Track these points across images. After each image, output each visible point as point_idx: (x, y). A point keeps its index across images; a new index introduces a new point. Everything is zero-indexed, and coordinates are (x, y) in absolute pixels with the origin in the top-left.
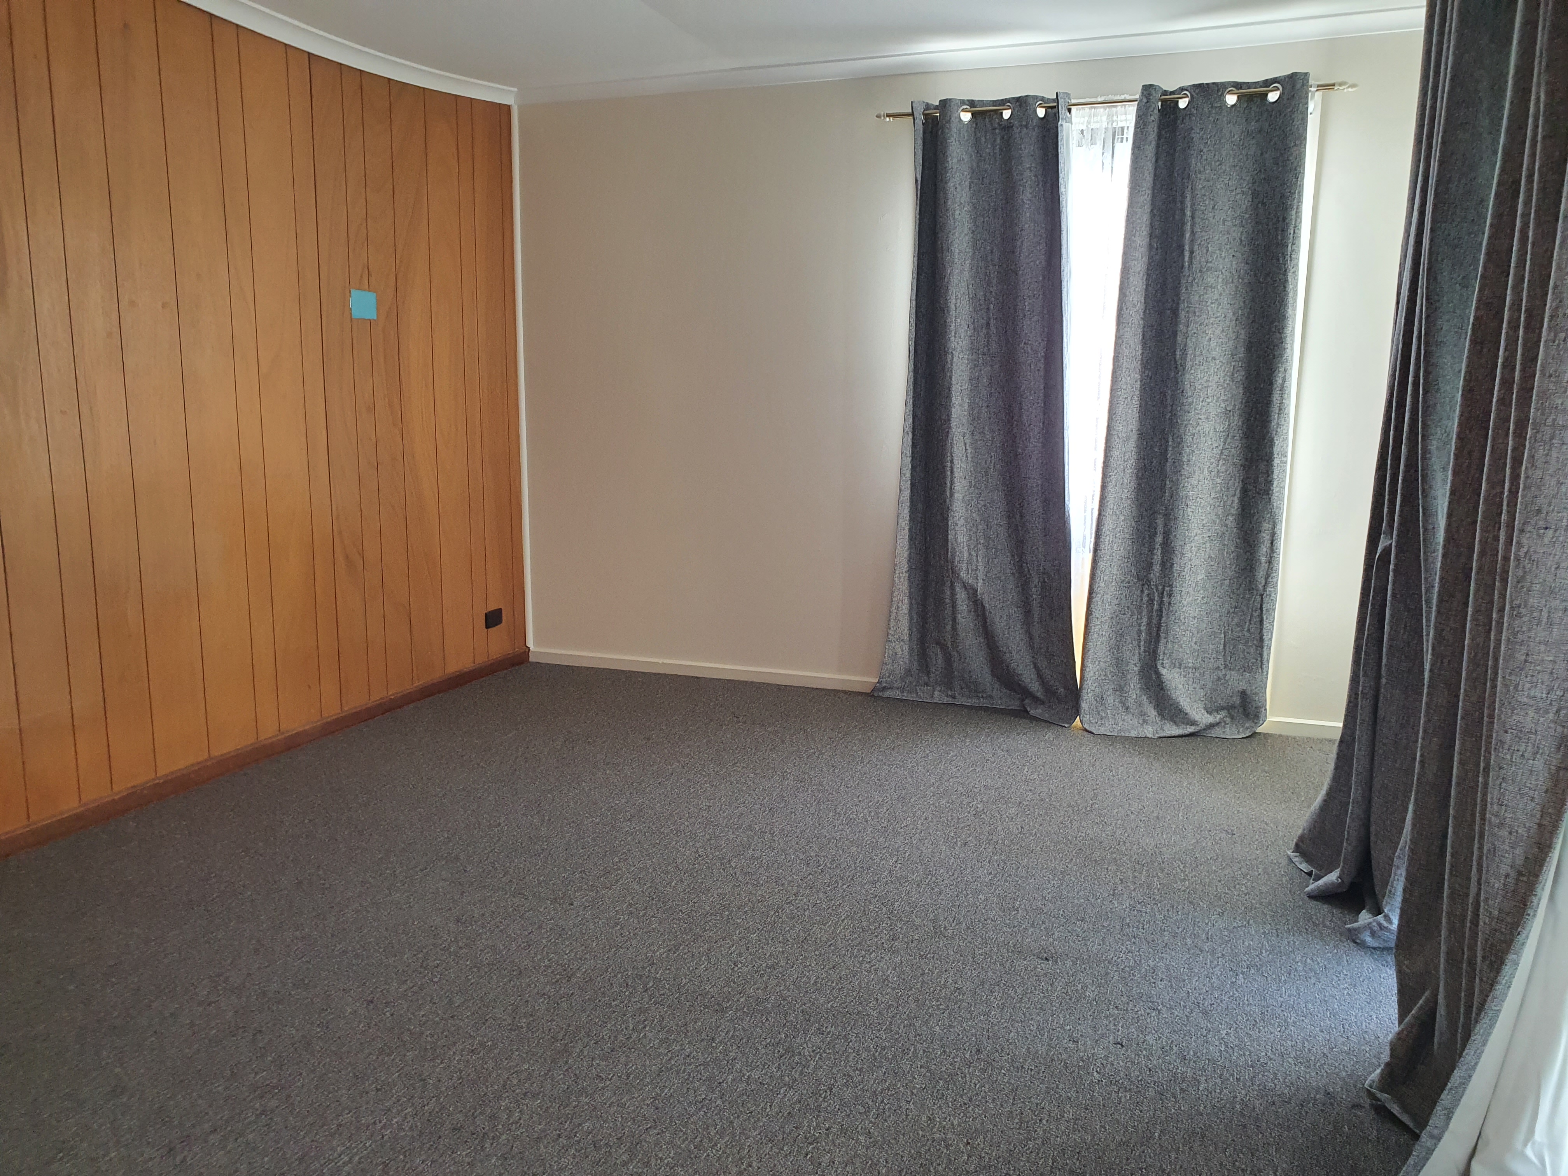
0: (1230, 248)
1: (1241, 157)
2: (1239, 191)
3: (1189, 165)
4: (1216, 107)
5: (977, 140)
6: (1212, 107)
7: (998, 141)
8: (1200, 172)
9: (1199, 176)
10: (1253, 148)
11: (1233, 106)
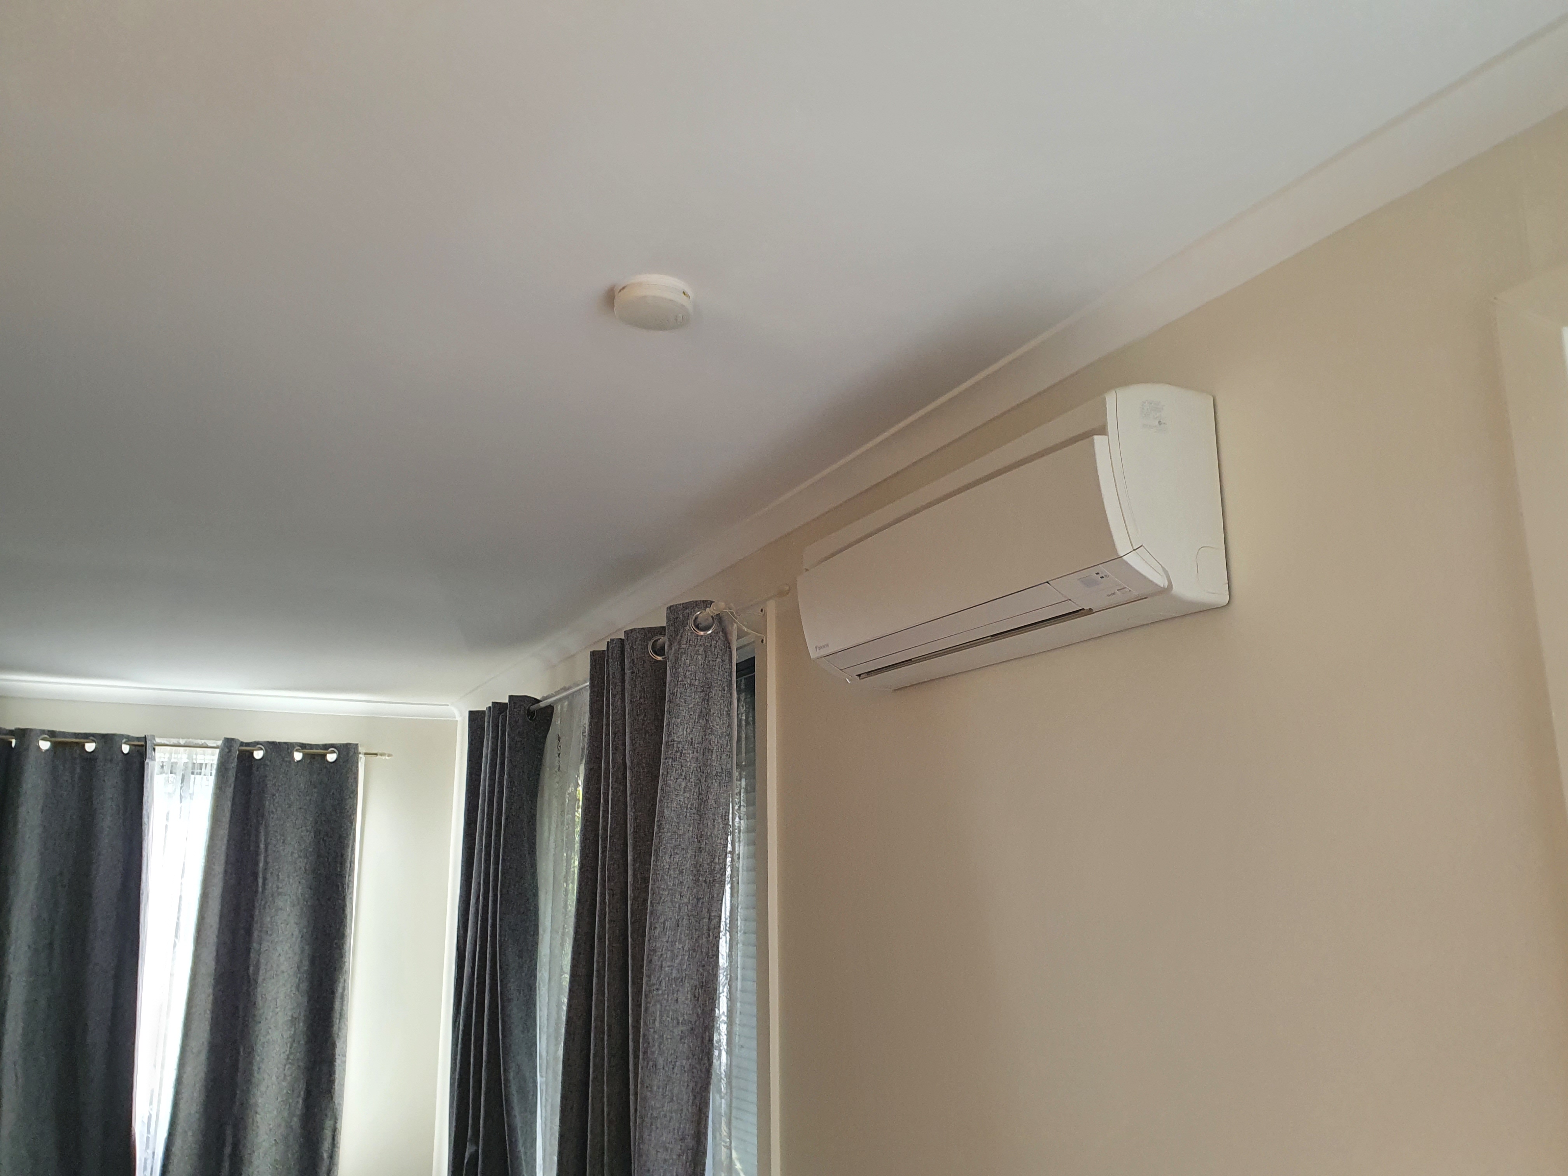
0: (297, 876)
1: (305, 801)
2: (304, 828)
3: (264, 806)
4: (286, 761)
5: (54, 768)
6: (283, 761)
7: (78, 770)
8: (273, 812)
9: (272, 815)
10: (316, 795)
11: (298, 762)
